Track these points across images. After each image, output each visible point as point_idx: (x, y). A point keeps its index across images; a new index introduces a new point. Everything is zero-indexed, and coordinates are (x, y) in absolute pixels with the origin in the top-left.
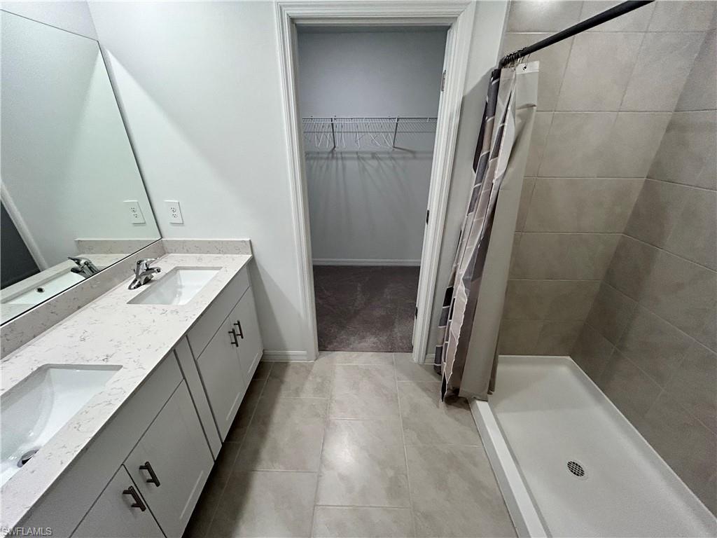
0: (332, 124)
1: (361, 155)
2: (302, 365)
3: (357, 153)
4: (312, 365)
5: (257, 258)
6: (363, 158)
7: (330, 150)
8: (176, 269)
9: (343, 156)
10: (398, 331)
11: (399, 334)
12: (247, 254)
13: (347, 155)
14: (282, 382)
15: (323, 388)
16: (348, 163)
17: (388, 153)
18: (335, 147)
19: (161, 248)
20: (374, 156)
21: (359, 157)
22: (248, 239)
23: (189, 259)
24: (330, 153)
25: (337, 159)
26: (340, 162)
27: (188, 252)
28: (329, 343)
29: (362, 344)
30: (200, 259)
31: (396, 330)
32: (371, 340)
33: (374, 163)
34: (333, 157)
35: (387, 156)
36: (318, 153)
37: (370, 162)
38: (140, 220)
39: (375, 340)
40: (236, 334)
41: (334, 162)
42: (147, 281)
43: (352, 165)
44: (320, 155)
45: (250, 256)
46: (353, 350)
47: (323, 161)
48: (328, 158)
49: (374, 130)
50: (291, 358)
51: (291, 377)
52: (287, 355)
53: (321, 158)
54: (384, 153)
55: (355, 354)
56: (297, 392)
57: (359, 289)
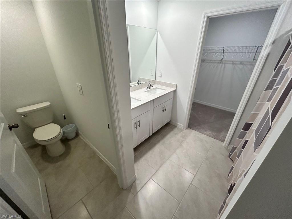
0: (224, 49)
1: (234, 62)
2: (180, 129)
3: (233, 61)
4: (183, 130)
5: (177, 90)
6: (235, 64)
7: (220, 59)
8: (156, 88)
9: (226, 62)
10: (222, 134)
11: (222, 135)
12: (175, 88)
13: (227, 62)
14: (173, 130)
15: (184, 137)
16: (227, 65)
17: (250, 62)
18: (223, 58)
19: (155, 82)
20: (241, 63)
21: (233, 63)
22: (176, 84)
23: (160, 87)
24: (220, 61)
25: (222, 63)
26: (223, 65)
27: (160, 85)
28: (193, 127)
29: (204, 132)
30: (162, 87)
31: (221, 134)
32: (209, 132)
33: (241, 66)
34: (221, 63)
35: (249, 63)
36: (215, 61)
37: (238, 66)
38: (152, 74)
39: (211, 133)
40: (164, 108)
41: (221, 64)
42: (149, 89)
43: (229, 66)
44: (215, 62)
45: (175, 89)
46: (200, 132)
47: (216, 64)
48: (218, 63)
49: (243, 52)
50: (178, 126)
51: (176, 130)
52: (177, 124)
53: (216, 63)
54: (247, 62)
55: (200, 133)
56: (176, 134)
57: (214, 116)
